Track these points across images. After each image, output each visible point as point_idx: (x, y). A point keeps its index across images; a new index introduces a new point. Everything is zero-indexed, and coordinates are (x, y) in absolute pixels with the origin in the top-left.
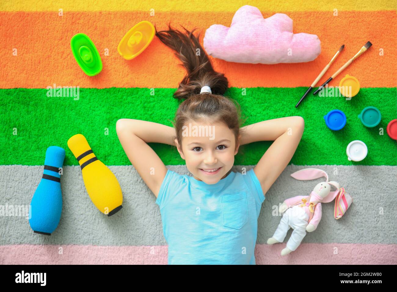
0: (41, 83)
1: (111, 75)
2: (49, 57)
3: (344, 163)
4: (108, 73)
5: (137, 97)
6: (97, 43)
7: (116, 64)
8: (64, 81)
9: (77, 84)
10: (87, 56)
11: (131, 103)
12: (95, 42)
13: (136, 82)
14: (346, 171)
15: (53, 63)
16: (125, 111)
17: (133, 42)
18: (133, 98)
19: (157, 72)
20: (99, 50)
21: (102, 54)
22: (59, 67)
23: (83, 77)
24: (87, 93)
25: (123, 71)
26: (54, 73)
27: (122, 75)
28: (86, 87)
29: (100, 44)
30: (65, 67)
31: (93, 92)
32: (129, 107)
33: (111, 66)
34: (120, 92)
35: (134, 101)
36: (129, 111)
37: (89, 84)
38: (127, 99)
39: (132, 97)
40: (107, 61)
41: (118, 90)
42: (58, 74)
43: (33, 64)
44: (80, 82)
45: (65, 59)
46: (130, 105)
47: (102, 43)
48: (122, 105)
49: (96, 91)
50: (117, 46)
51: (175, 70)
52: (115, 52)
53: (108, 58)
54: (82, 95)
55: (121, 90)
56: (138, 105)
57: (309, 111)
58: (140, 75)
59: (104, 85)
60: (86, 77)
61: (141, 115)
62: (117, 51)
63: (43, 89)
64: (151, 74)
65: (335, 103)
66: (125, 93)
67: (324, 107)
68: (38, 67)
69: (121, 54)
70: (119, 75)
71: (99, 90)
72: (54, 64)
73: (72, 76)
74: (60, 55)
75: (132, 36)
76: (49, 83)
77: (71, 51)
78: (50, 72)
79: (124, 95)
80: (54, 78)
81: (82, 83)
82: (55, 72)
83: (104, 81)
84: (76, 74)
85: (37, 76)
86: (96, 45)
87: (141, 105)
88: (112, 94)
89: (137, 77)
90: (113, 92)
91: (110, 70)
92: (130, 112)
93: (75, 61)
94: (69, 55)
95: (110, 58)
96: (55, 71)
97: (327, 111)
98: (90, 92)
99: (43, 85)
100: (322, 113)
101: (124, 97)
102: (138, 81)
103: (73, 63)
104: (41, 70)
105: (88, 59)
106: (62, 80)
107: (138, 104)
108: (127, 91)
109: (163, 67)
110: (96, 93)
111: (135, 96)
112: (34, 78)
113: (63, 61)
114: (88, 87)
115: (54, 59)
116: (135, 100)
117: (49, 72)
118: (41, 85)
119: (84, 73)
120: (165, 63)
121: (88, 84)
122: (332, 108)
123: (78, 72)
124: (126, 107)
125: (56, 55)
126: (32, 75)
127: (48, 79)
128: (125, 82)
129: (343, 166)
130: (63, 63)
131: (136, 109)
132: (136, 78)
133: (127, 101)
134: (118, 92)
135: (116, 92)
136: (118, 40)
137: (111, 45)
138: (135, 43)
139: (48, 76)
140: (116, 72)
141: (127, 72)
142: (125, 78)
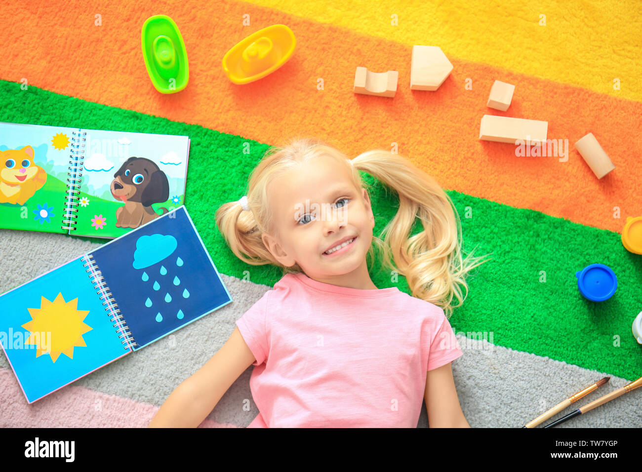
0: (72, 85)
1: (199, 103)
2: (98, 41)
3: (580, 362)
4: (194, 98)
5: (236, 152)
6: (188, 42)
7: (214, 87)
8: (112, 92)
9: (133, 104)
10: (165, 54)
11: (222, 159)
12: (185, 40)
13: (241, 126)
14: (582, 379)
15: (102, 53)
16: (208, 170)
17: (253, 54)
18: (227, 152)
19: (282, 119)
20: (190, 55)
21: (192, 62)
22: (111, 65)
23: (148, 94)
24: (147, 123)
25: (221, 103)
26: (99, 72)
27: (219, 108)
28: (149, 113)
29: (194, 46)
30: (120, 67)
31: (159, 124)
32: (217, 166)
33: (203, 87)
35: (227, 157)
36: (215, 173)
37: (156, 109)
38: (216, 151)
39: (227, 149)
40: (198, 77)
41: (205, 131)
42: (104, 77)
43: (67, 48)
44: (139, 102)
45: (124, 53)
46: (220, 162)
47: (198, 46)
48: (204, 159)
49: (164, 123)
50: (222, 58)
51: (313, 124)
52: (216, 66)
53: (201, 72)
54: (138, 125)
55: (209, 133)
56: (233, 166)
57: (537, 254)
58: (251, 115)
59: (181, 117)
60: (152, 95)
61: (233, 184)
62: (221, 66)
63: (71, 97)
64: (270, 119)
65: (585, 253)
66: (216, 139)
67: (565, 256)
68: (75, 53)
69: (226, 69)
70: (214, 107)
71: (170, 123)
72: (103, 56)
73: (128, 87)
74: (119, 44)
75: (254, 43)
76: (85, 87)
77: (140, 44)
78: (91, 69)
79: (213, 142)
80: (97, 82)
81: (143, 104)
82: (102, 71)
83: (183, 108)
84: (138, 86)
85: (68, 69)
86: (186, 45)
87: (239, 167)
88: (191, 135)
89: (244, 118)
90: (195, 133)
91: (198, 94)
92: (216, 175)
93: (141, 61)
94: (133, 49)
95: (205, 74)
96: (101, 68)
97: (568, 264)
98: (154, 123)
99: (73, 89)
100: (559, 265)
101: (212, 147)
102: (244, 126)
103: (138, 65)
104: (77, 59)
105: (166, 59)
106: (109, 89)
107: (233, 164)
108: (220, 137)
109: (294, 114)
110: (163, 127)
111: (232, 149)
112: (60, 73)
113: (121, 57)
114: (153, 114)
115: (105, 48)
116: (230, 156)
117: (90, 67)
118: (70, 88)
119: (153, 87)
120: (300, 107)
121: (153, 109)
122: (578, 260)
123: (140, 84)
124: (211, 164)
125: (111, 41)
126: (59, 67)
127: (85, 80)
128: (220, 122)
129: (578, 367)
130: (120, 60)
131: (228, 172)
132: (241, 120)
133: (215, 155)
134: (203, 134)
135: (199, 135)
136: (225, 48)
137: (212, 54)
138: (257, 55)
139: (85, 75)
140: (209, 101)
141: (230, 105)
142: (223, 114)
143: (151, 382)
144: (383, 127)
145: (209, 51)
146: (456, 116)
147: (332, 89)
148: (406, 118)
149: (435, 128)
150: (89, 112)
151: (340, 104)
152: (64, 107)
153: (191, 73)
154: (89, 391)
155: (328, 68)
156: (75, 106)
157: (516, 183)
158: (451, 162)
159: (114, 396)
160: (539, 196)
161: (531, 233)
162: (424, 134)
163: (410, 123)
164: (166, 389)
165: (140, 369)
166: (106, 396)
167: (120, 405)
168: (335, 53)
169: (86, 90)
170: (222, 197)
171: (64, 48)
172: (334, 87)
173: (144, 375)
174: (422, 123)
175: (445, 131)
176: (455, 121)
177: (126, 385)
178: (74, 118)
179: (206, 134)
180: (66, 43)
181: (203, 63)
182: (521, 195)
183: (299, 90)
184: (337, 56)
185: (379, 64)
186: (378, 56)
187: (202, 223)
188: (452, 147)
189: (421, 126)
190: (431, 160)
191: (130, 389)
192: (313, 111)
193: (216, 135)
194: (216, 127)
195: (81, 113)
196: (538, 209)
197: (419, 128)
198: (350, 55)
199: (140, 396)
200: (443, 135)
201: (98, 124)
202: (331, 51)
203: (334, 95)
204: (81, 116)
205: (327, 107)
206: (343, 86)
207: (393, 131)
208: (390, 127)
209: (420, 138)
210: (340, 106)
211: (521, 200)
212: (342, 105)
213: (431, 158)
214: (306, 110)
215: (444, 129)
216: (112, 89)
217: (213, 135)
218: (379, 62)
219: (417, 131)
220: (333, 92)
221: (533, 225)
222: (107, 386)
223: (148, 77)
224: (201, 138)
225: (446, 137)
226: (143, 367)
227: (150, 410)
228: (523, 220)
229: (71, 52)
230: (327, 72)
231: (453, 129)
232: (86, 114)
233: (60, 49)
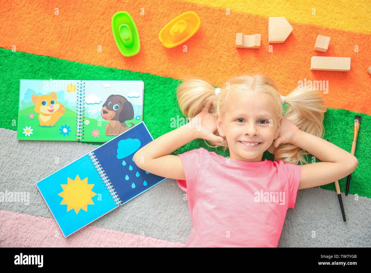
0: (75, 55)
1: (147, 60)
2: (88, 28)
4: (144, 58)
5: (170, 87)
6: (138, 25)
7: (155, 50)
8: (97, 57)
9: (110, 63)
10: (126, 34)
11: (162, 92)
12: (137, 24)
13: (172, 72)
15: (90, 35)
16: (155, 99)
17: (176, 31)
18: (165, 87)
19: (195, 66)
20: (140, 32)
21: (141, 36)
22: (96, 42)
23: (118, 57)
24: (118, 74)
25: (160, 59)
26: (89, 46)
27: (159, 62)
28: (119, 68)
29: (142, 26)
30: (101, 42)
31: (125, 74)
32: (160, 96)
33: (149, 51)
34: (153, 79)
35: (165, 91)
36: (159, 100)
37: (123, 65)
38: (158, 88)
39: (165, 86)
40: (146, 45)
41: (151, 76)
42: (93, 49)
43: (70, 33)
44: (113, 62)
45: (103, 34)
46: (161, 94)
47: (144, 26)
48: (152, 93)
49: (128, 73)
50: (159, 33)
51: (213, 68)
52: (155, 38)
53: (147, 42)
54: (113, 75)
55: (154, 77)
56: (169, 96)
57: (348, 135)
58: (177, 65)
59: (138, 69)
60: (120, 57)
61: (170, 106)
62: (158, 37)
63: (75, 62)
64: (188, 67)
66: (158, 81)
68: (75, 36)
69: (161, 40)
70: (156, 62)
71: (132, 73)
72: (91, 37)
73: (106, 53)
74: (99, 29)
75: (176, 24)
76: (82, 56)
77: (111, 28)
78: (85, 44)
79: (156, 82)
80: (88, 52)
81: (115, 63)
83: (138, 64)
84: (112, 53)
85: (71, 46)
86: (137, 26)
87: (172, 96)
88: (144, 79)
89: (173, 67)
90: (146, 78)
91: (146, 55)
92: (159, 101)
93: (113, 38)
94: (108, 31)
95: (149, 42)
96: (90, 44)
98: (122, 74)
99: (76, 57)
101: (156, 85)
102: (173, 71)
103: (111, 40)
104: (77, 39)
105: (127, 37)
106: (96, 56)
107: (169, 94)
108: (161, 79)
109: (202, 63)
110: (128, 75)
111: (168, 85)
112: (67, 48)
113: (101, 36)
114: (122, 69)
115: (92, 31)
116: (167, 90)
117: (84, 43)
118: (74, 57)
119: (120, 53)
120: (205, 58)
121: (121, 65)
123: (113, 51)
124: (156, 95)
125: (94, 28)
126: (67, 45)
127: (82, 51)
128: (160, 70)
130: (100, 38)
131: (166, 99)
132: (172, 68)
133: (158, 90)
134: (151, 78)
135: (148, 78)
136: (160, 26)
137: (153, 30)
138: (178, 31)
139: (82, 48)
140: (152, 58)
141: (165, 60)
142: (161, 66)
143: (132, 222)
144: (253, 66)
145: (151, 29)
146: (296, 57)
147: (223, 46)
148: (267, 60)
149: (284, 65)
150: (86, 70)
151: (228, 55)
152: (71, 68)
153: (141, 43)
154: (98, 228)
155: (220, 34)
156: (77, 67)
157: (333, 94)
158: (295, 84)
159: (112, 230)
160: (347, 101)
161: (344, 123)
162: (278, 69)
163: (269, 63)
164: (140, 225)
165: (125, 214)
166: (108, 230)
167: (116, 235)
168: (223, 25)
169: (83, 57)
170: (164, 114)
171: (69, 33)
172: (224, 45)
173: (128, 218)
174: (277, 63)
175: (290, 66)
176: (296, 60)
177: (118, 224)
178: (77, 74)
179: (152, 78)
180: (69, 30)
181: (147, 36)
182: (336, 101)
183: (204, 48)
184: (224, 27)
185: (250, 29)
186: (249, 24)
187: (153, 129)
188: (295, 75)
189: (276, 64)
190: (283, 84)
191: (120, 226)
192: (213, 60)
193: (158, 78)
194: (158, 74)
195: (81, 71)
196: (346, 109)
197: (275, 66)
198: (232, 25)
199: (126, 229)
200: (289, 68)
201: (91, 76)
202: (221, 24)
203: (224, 49)
204: (81, 73)
205: (220, 57)
206: (229, 44)
207: (260, 68)
208: (258, 66)
209: (276, 72)
210: (228, 56)
211: (336, 104)
212: (229, 55)
213: (283, 83)
214: (209, 59)
215: (289, 65)
216: (98, 55)
217: (156, 78)
218: (250, 28)
219: (274, 68)
220: (223, 48)
221: (344, 118)
222: (107, 225)
223: (117, 47)
224: (150, 81)
225: (291, 70)
226: (127, 213)
227: (132, 237)
228: (338, 116)
229: (73, 36)
230: (219, 36)
231: (294, 65)
232: (84, 71)
233: (67, 35)
